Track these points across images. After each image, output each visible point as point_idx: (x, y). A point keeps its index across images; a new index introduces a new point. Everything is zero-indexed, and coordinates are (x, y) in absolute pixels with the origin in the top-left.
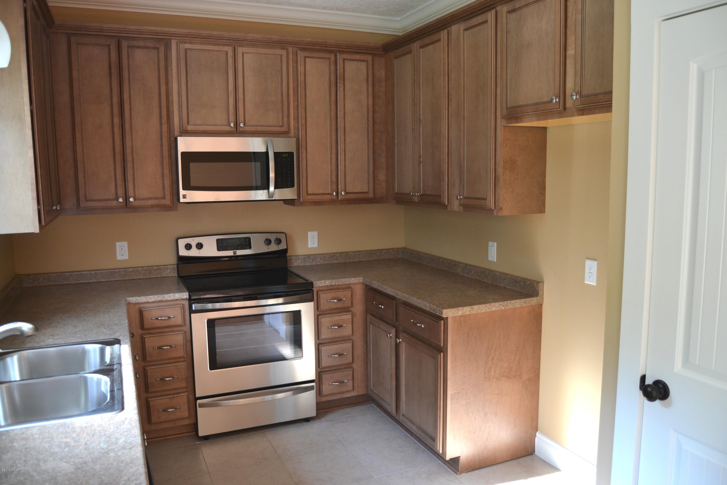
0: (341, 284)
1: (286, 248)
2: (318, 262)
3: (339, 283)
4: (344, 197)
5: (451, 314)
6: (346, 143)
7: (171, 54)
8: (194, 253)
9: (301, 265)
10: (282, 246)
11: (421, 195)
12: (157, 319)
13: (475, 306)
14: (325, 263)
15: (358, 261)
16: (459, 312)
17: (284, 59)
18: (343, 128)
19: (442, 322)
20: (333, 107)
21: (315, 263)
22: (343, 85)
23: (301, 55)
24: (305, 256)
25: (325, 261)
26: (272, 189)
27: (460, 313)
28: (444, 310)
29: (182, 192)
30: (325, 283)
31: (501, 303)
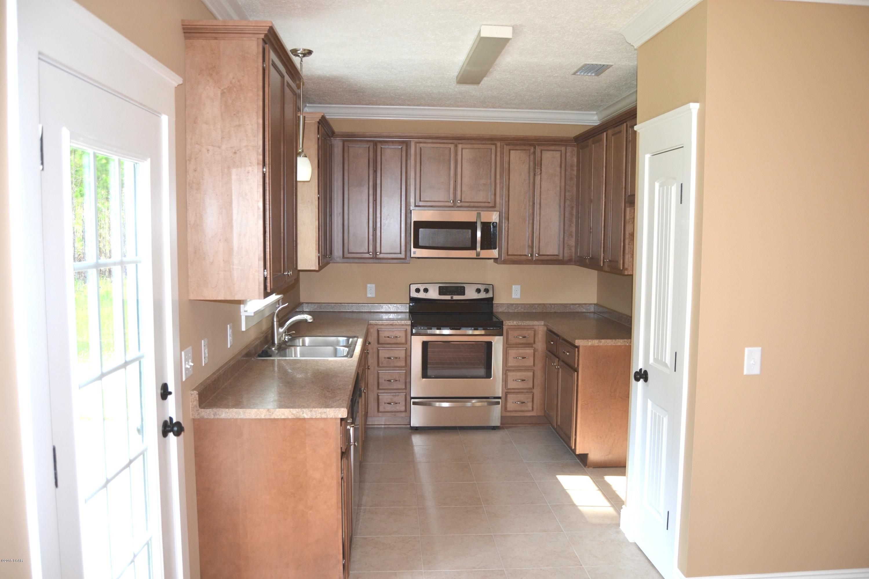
0: (526, 325)
1: (492, 296)
2: (519, 310)
3: (525, 324)
4: (538, 258)
5: (582, 343)
6: (541, 215)
7: (411, 151)
8: (421, 295)
9: (505, 311)
10: (490, 295)
11: (591, 258)
12: (389, 337)
13: (602, 340)
14: (525, 311)
15: (553, 311)
16: (588, 342)
17: (493, 151)
18: (539, 203)
19: (577, 349)
20: (531, 187)
21: (517, 310)
22: (540, 170)
23: (506, 148)
24: (509, 305)
25: (525, 310)
26: (479, 249)
27: (590, 344)
28: (576, 340)
29: (413, 249)
30: (513, 323)
31: (626, 340)
